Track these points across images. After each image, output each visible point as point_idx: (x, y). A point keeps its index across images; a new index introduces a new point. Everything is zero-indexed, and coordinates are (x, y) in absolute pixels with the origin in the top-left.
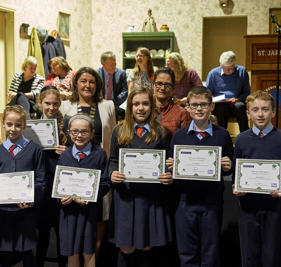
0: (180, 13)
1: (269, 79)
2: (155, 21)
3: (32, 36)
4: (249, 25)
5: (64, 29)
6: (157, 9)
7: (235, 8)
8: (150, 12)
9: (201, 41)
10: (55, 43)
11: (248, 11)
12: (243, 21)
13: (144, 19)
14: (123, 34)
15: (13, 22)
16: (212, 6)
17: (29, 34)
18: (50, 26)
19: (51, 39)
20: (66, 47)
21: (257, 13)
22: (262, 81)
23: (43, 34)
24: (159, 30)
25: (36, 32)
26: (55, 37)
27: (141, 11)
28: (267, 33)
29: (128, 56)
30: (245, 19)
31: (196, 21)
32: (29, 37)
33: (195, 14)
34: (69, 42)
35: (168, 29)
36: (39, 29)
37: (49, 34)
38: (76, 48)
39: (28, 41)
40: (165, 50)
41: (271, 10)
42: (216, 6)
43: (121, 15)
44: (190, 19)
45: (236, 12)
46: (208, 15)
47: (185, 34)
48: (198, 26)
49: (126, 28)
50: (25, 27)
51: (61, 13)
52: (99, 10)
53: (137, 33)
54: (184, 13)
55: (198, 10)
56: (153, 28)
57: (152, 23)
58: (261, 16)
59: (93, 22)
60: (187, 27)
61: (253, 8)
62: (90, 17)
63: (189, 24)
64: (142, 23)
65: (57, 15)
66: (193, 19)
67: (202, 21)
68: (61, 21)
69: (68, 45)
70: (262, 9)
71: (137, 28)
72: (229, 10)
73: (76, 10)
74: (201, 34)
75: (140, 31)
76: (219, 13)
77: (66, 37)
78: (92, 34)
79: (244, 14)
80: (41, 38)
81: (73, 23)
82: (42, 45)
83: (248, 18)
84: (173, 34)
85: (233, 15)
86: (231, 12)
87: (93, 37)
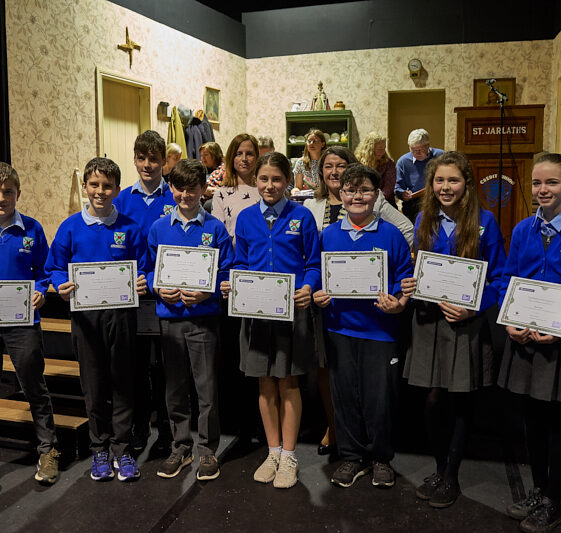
0: (359, 86)
1: (488, 165)
2: (328, 97)
3: (173, 118)
4: (447, 101)
5: (212, 109)
6: (329, 81)
7: (430, 79)
8: (321, 85)
9: (387, 122)
10: (201, 126)
11: (446, 83)
12: (440, 95)
13: (313, 94)
14: (287, 114)
15: (149, 100)
16: (399, 77)
17: (169, 115)
18: (195, 105)
19: (196, 121)
20: (215, 132)
21: (458, 85)
22: (478, 168)
23: (186, 114)
24: (332, 108)
25: (177, 112)
26: (201, 119)
27: (309, 85)
28: (472, 105)
29: (293, 141)
30: (442, 93)
31: (379, 97)
32: (169, 119)
33: (377, 87)
34: (218, 125)
35: (344, 106)
36: (182, 109)
37: (194, 115)
38: (227, 133)
39: (167, 124)
40: (340, 134)
41: (475, 81)
42: (405, 77)
43: (283, 90)
44: (372, 94)
45: (431, 85)
46: (394, 89)
47: (366, 112)
48: (382, 103)
49: (290, 107)
50: (163, 106)
51: (208, 89)
52: (256, 85)
53: (304, 113)
54: (365, 86)
55: (382, 83)
56: (324, 107)
57: (323, 99)
58: (464, 90)
59: (248, 99)
60: (368, 104)
61: (453, 79)
62: (244, 94)
63: (371, 100)
64: (311, 99)
65: (204, 90)
66: (376, 92)
67: (387, 96)
68: (208, 98)
69: (218, 129)
70: (464, 80)
71: (304, 105)
72: (422, 81)
73: (227, 85)
74: (387, 113)
75: (308, 110)
76: (409, 86)
77: (214, 119)
78: (247, 115)
79: (441, 87)
80: (184, 120)
81: (223, 101)
82: (185, 129)
83: (447, 92)
84: (351, 112)
85: (427, 88)
86: (425, 85)
87: (248, 119)
